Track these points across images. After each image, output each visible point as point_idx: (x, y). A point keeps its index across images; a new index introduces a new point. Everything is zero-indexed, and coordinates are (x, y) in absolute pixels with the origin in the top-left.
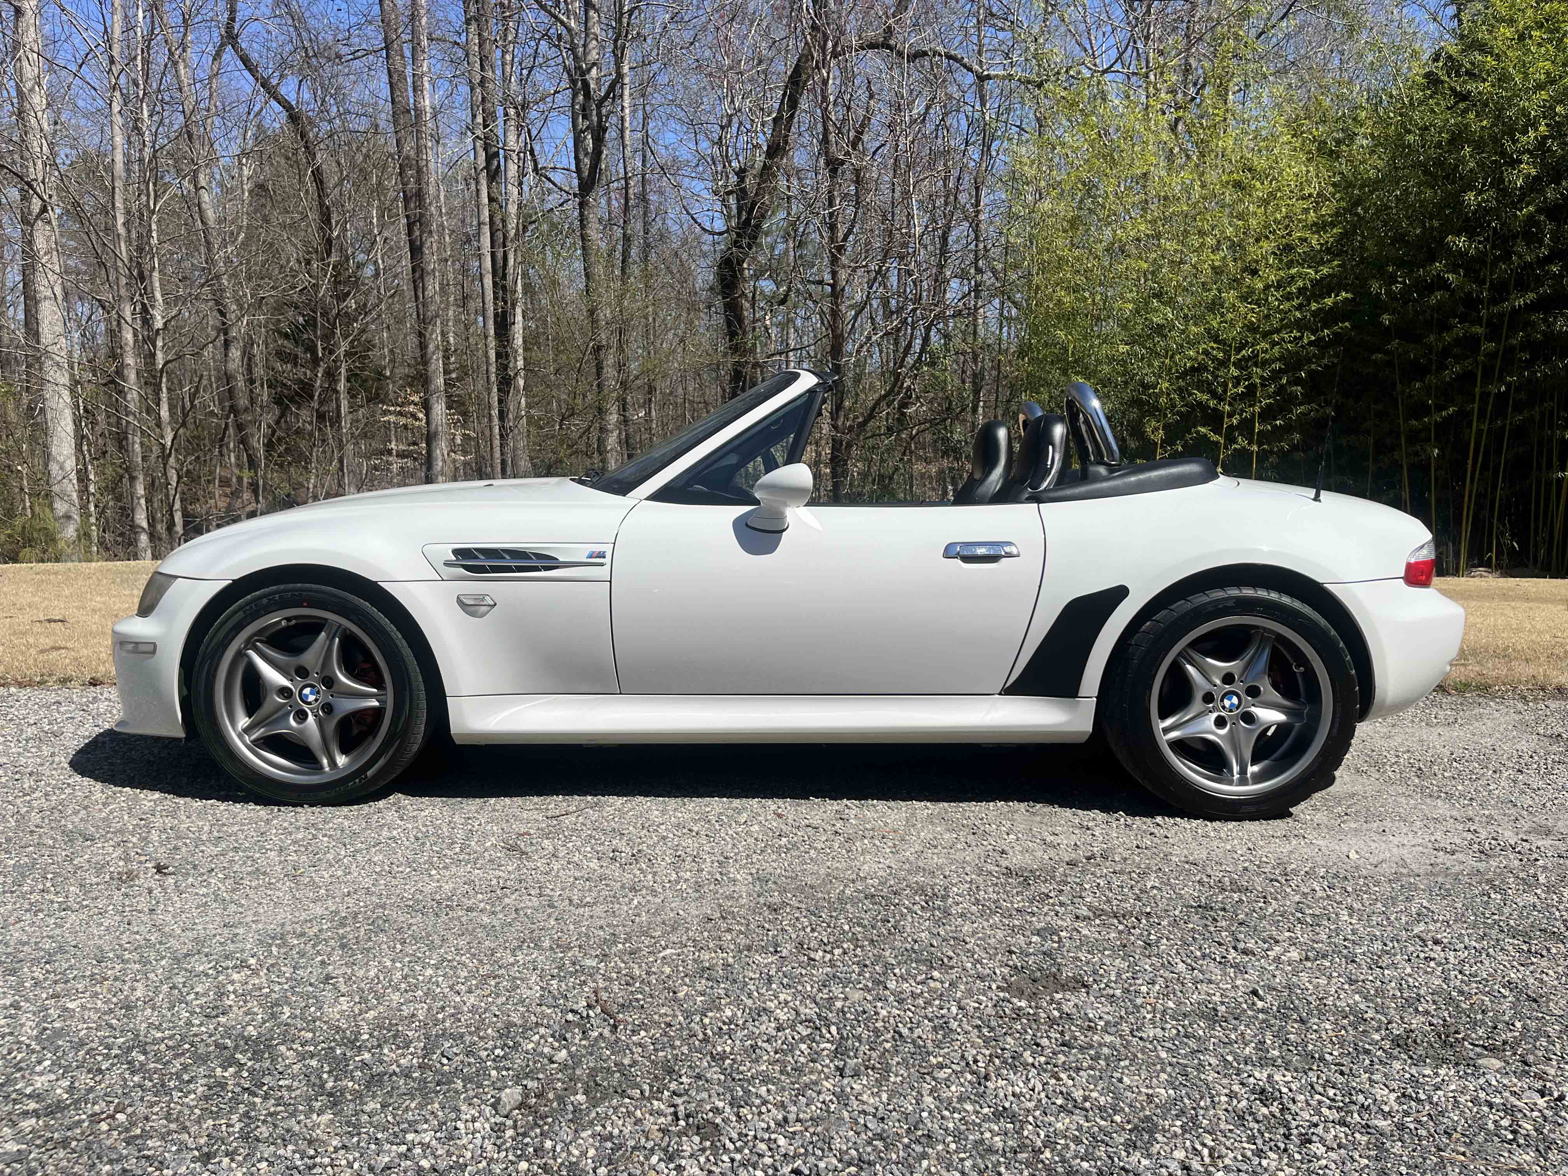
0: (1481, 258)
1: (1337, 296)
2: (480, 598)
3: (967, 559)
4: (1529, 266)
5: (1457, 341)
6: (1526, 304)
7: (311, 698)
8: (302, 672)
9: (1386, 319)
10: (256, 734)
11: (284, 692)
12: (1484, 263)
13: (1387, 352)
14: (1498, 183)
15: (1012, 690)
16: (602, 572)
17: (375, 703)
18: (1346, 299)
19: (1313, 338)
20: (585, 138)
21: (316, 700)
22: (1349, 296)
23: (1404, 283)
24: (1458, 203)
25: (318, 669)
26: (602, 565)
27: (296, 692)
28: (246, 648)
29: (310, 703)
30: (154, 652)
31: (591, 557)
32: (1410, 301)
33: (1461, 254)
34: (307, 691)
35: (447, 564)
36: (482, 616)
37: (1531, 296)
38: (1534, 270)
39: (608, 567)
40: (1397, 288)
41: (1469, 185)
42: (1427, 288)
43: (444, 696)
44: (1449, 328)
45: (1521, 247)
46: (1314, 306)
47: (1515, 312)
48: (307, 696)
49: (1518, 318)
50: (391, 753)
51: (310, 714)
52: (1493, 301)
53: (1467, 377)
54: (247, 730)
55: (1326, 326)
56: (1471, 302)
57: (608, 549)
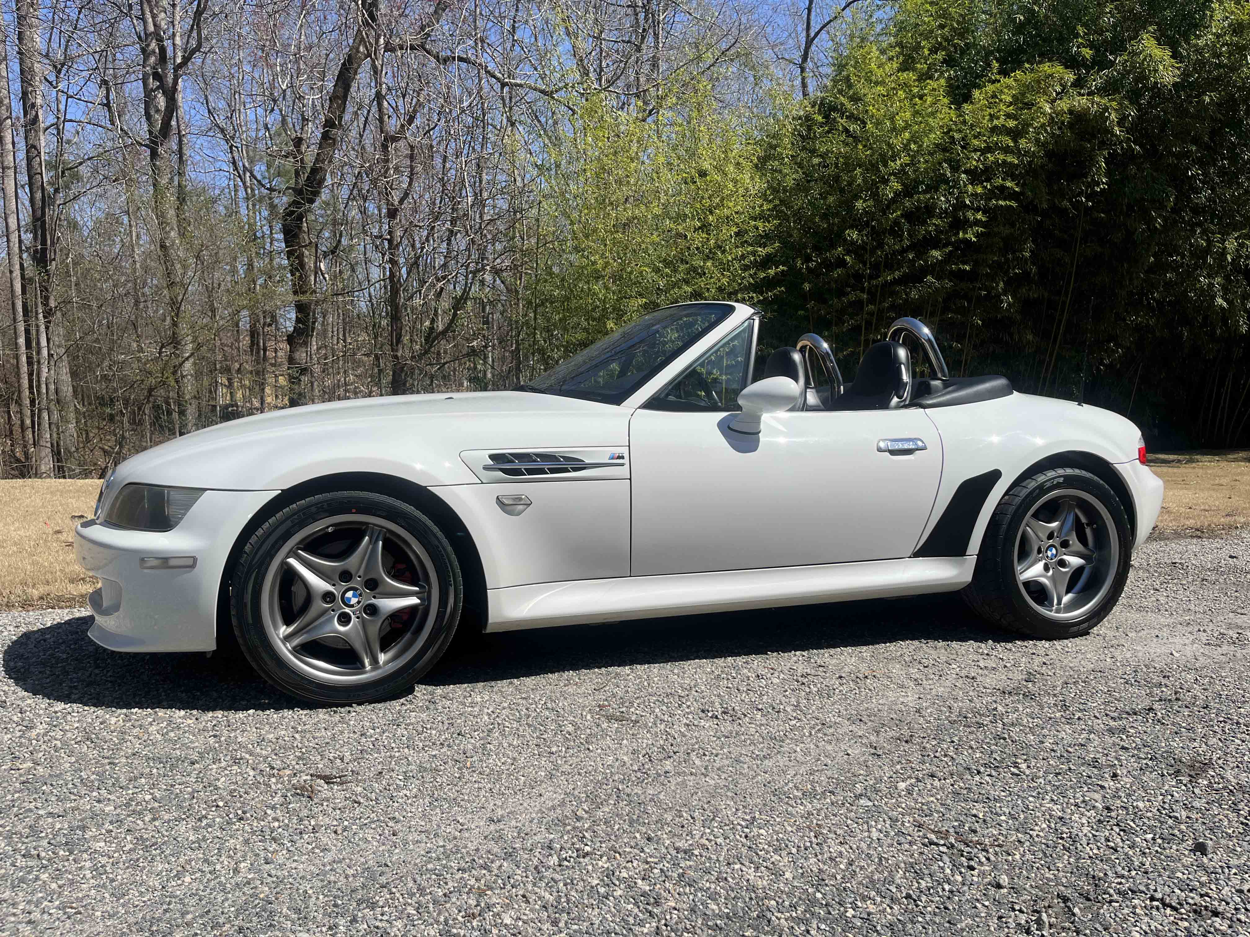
0: (863, 247)
1: (777, 268)
2: (518, 499)
3: (893, 452)
4: (894, 253)
5: (851, 304)
6: (894, 278)
7: (354, 601)
8: (346, 576)
9: (807, 286)
10: (296, 641)
11: (328, 597)
12: (866, 250)
13: (807, 310)
14: (875, 195)
15: (917, 554)
16: (623, 471)
17: (414, 601)
18: (783, 270)
19: (761, 298)
20: (156, 96)
21: (359, 602)
22: (785, 268)
23: (817, 261)
24: (850, 208)
25: (361, 573)
26: (622, 465)
27: (338, 595)
28: (288, 557)
29: (352, 606)
30: (193, 566)
31: (613, 458)
32: (821, 274)
33: (853, 243)
34: (349, 594)
35: (487, 468)
36: (519, 514)
37: (897, 274)
38: (896, 256)
39: (627, 466)
40: (812, 265)
41: (856, 195)
42: (829, 266)
43: (485, 589)
44: (845, 294)
45: (890, 240)
46: (762, 275)
47: (886, 284)
48: (349, 599)
49: (888, 289)
50: (437, 646)
51: (353, 616)
52: (871, 277)
53: (856, 329)
54: (287, 638)
55: (768, 290)
56: (858, 277)
57: (624, 451)
